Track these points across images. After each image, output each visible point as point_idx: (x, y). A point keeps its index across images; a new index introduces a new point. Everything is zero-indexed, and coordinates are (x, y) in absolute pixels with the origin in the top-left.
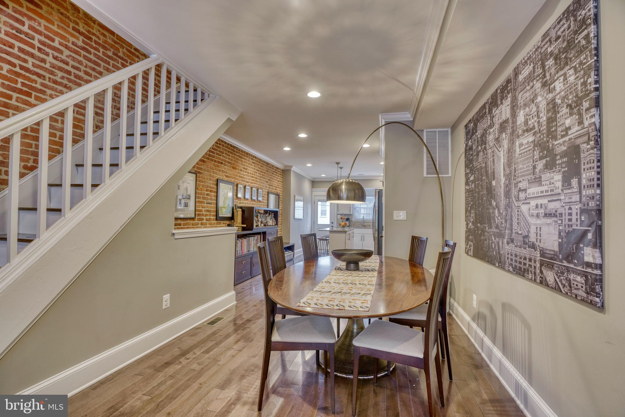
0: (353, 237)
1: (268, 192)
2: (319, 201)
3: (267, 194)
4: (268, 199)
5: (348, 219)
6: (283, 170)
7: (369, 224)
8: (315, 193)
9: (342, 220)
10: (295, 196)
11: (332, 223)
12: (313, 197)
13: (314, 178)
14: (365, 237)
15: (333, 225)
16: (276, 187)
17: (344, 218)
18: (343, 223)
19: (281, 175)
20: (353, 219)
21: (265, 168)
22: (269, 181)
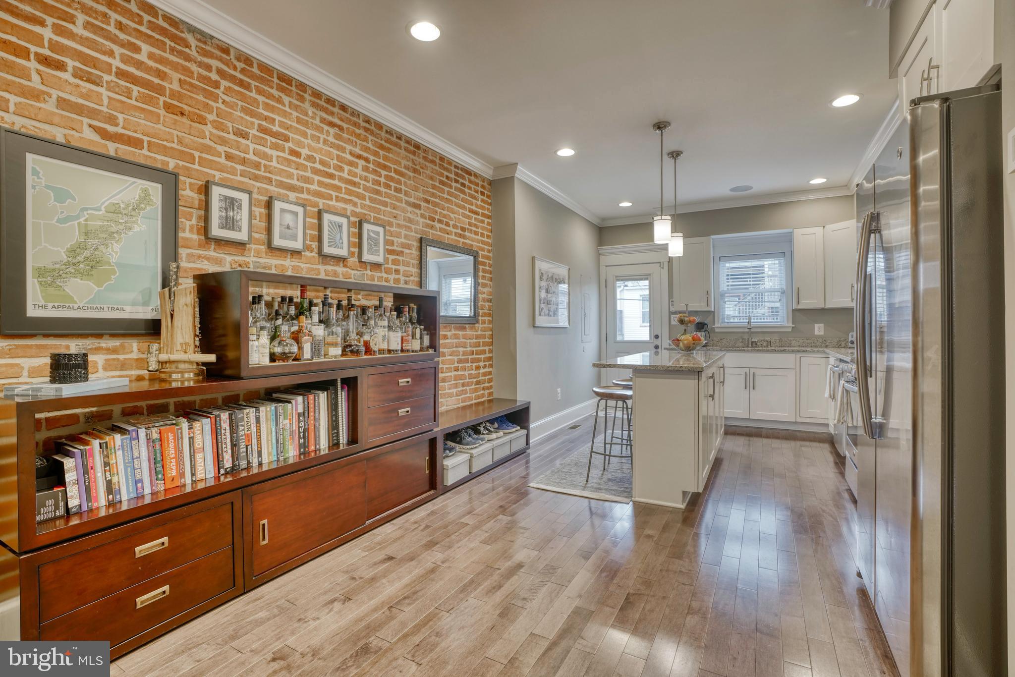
0: (723, 383)
1: (421, 240)
2: (618, 280)
3: (416, 244)
4: (421, 263)
5: (701, 326)
6: (491, 183)
7: (768, 339)
8: (606, 260)
9: (683, 327)
10: (533, 259)
11: (657, 337)
12: (603, 268)
13: (604, 219)
14: (757, 378)
15: (658, 342)
16: (463, 229)
17: (690, 321)
18: (687, 338)
19: (483, 194)
20: (716, 325)
21: (402, 159)
22: (423, 204)
